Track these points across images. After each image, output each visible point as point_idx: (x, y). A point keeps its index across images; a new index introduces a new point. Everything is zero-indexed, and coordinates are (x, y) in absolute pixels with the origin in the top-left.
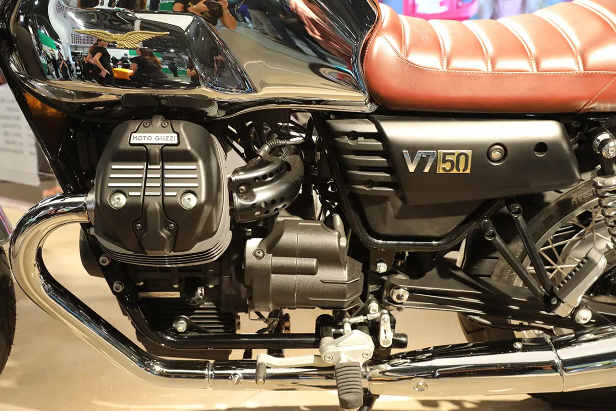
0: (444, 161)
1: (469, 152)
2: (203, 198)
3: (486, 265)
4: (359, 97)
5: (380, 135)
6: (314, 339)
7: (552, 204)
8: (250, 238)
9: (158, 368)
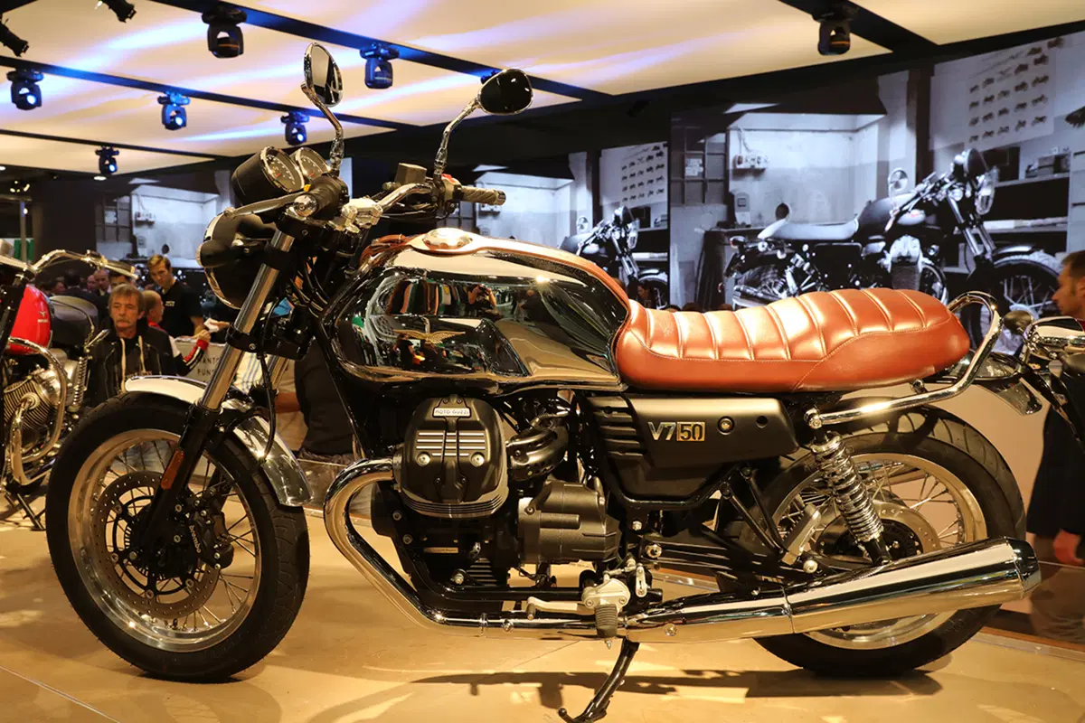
0: (683, 431)
1: (703, 424)
2: (489, 458)
3: (735, 527)
4: (614, 378)
5: (630, 410)
6: (577, 592)
7: (787, 471)
8: (522, 497)
9: (439, 617)
